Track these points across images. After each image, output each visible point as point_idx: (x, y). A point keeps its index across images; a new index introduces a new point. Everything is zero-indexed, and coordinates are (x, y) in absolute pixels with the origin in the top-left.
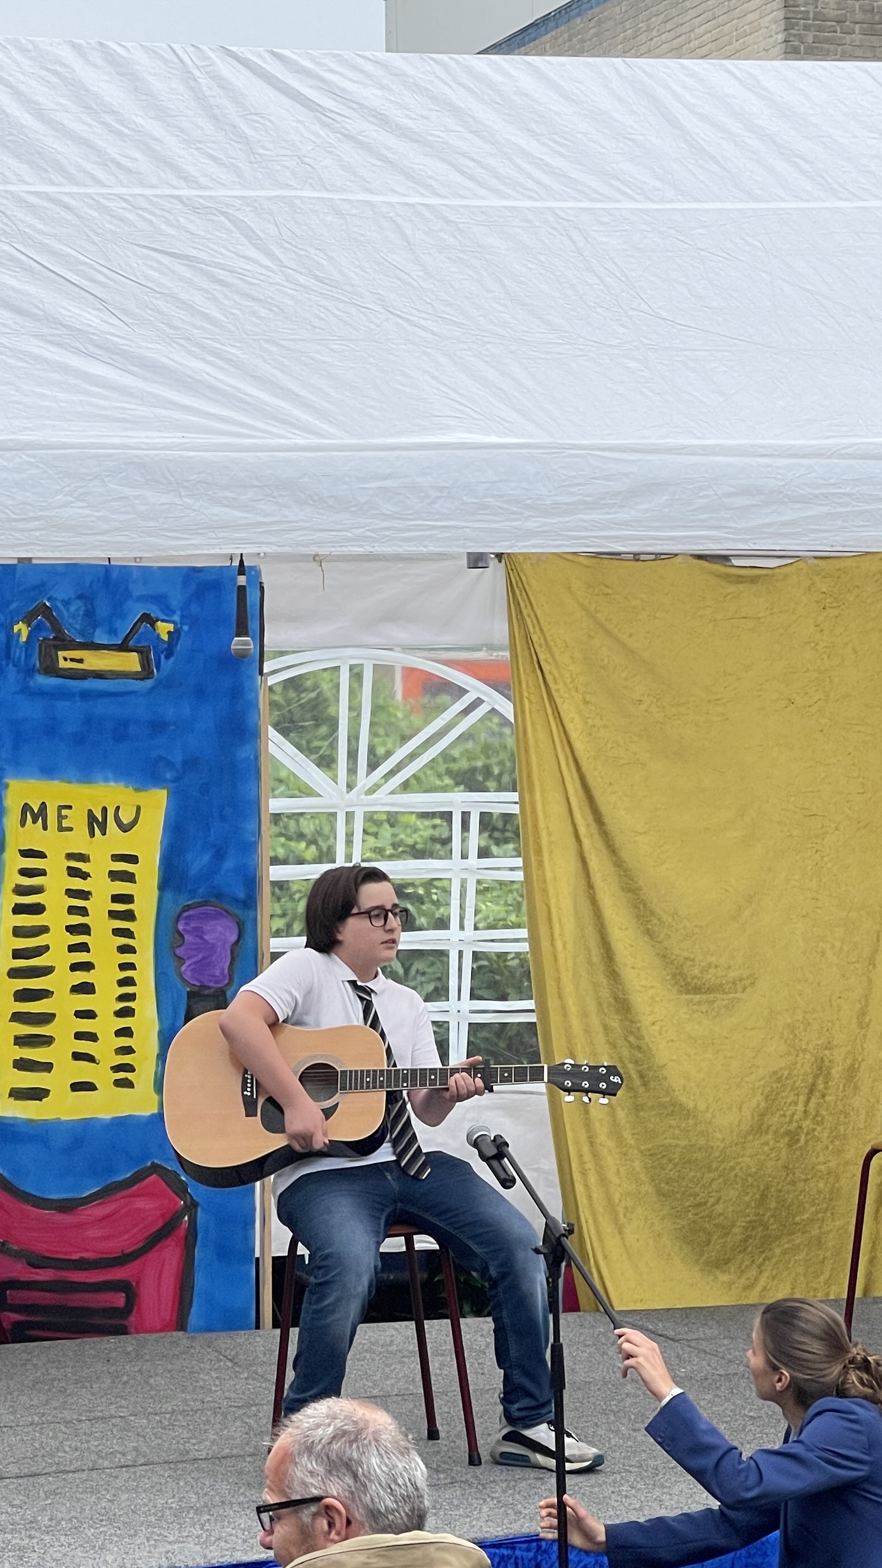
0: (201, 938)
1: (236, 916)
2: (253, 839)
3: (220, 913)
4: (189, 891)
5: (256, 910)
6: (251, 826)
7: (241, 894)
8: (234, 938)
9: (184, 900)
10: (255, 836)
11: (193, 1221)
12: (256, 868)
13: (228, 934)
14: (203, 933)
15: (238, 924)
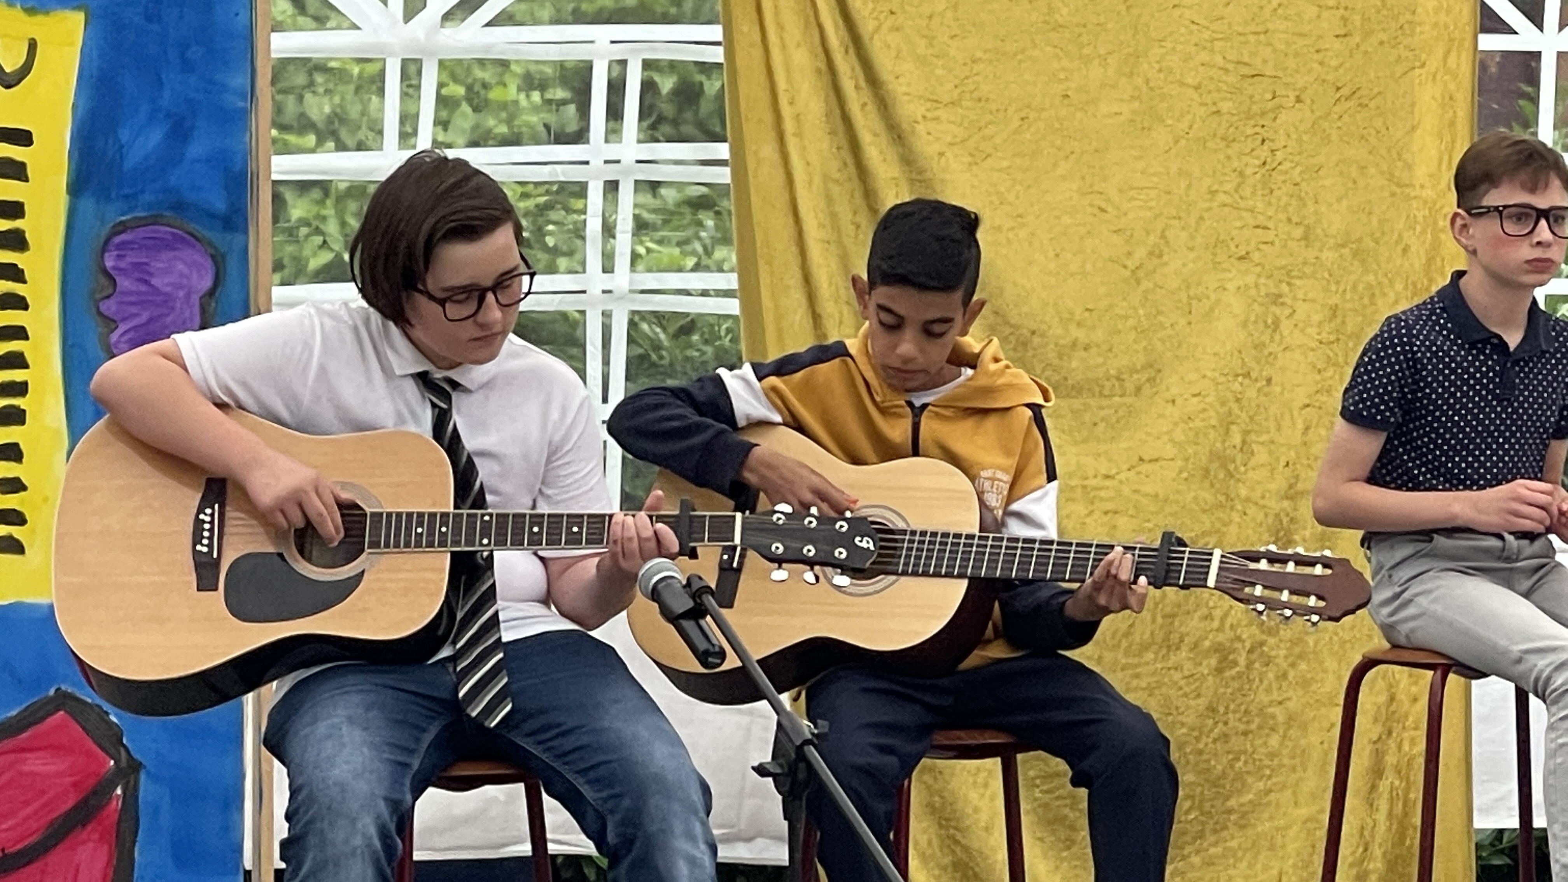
0: (146, 282)
1: (210, 244)
2: (241, 104)
3: (182, 240)
4: (126, 197)
5: (246, 232)
6: (239, 81)
7: (220, 205)
8: (207, 283)
9: (115, 215)
10: (243, 97)
11: (131, 796)
12: (246, 155)
13: (195, 276)
14: (151, 274)
15: (213, 257)
